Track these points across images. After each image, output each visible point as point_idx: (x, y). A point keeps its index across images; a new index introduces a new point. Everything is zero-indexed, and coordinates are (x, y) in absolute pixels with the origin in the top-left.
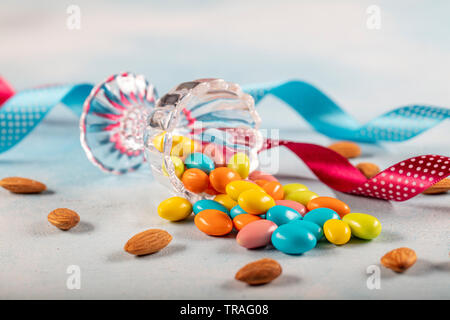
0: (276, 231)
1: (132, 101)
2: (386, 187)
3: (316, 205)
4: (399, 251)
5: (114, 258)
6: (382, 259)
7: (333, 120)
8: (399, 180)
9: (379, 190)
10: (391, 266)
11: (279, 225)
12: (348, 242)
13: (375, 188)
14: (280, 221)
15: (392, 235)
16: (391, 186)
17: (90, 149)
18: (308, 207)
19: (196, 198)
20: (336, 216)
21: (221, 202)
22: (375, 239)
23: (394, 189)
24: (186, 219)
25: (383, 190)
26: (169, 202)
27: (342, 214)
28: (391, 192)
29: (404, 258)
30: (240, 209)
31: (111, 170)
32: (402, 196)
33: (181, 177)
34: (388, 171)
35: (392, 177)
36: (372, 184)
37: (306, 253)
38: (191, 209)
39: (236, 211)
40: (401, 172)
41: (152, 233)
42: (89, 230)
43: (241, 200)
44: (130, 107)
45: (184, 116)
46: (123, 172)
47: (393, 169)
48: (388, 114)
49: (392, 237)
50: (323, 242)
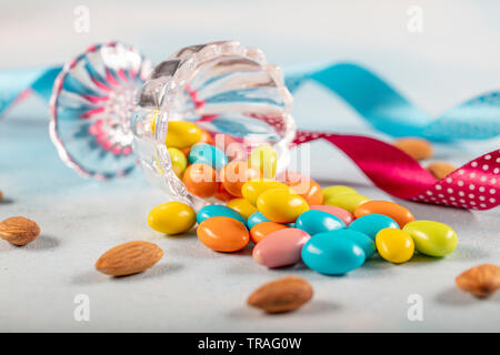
0: (308, 243)
1: (121, 80)
2: (465, 188)
3: (366, 212)
4: (481, 268)
5: (81, 280)
6: (457, 279)
7: (397, 114)
8: (484, 179)
9: (455, 194)
10: (469, 289)
11: (312, 235)
12: (409, 261)
13: (450, 191)
14: (314, 229)
15: (472, 252)
16: (472, 187)
17: (63, 143)
18: (356, 214)
19: (201, 204)
20: (394, 225)
21: (236, 209)
22: (448, 257)
23: (476, 192)
24: (186, 232)
25: (462, 194)
26: (164, 208)
27: (402, 223)
28: (472, 196)
29: (488, 277)
30: (260, 217)
31: (92, 173)
32: (487, 202)
33: (182, 176)
34: (468, 167)
35: (473, 175)
36: (445, 185)
37: (351, 273)
38: (195, 219)
39: (255, 220)
40: (486, 167)
41: (135, 245)
42: (52, 246)
43: (261, 202)
44: (118, 88)
45: (188, 97)
46: (109, 176)
47: (474, 164)
48: (471, 103)
49: (472, 253)
50: (374, 259)
